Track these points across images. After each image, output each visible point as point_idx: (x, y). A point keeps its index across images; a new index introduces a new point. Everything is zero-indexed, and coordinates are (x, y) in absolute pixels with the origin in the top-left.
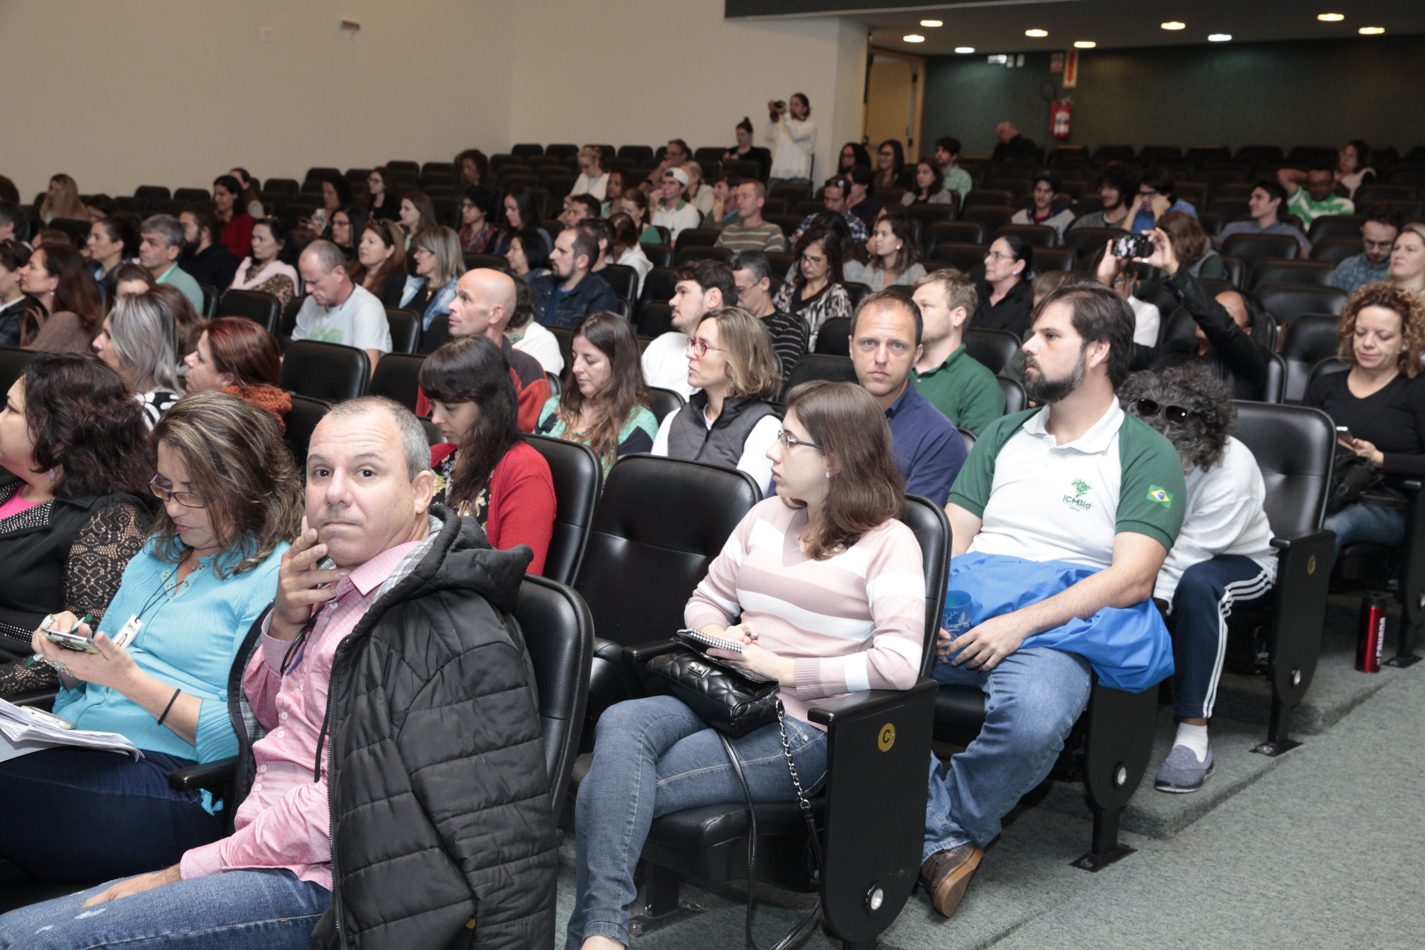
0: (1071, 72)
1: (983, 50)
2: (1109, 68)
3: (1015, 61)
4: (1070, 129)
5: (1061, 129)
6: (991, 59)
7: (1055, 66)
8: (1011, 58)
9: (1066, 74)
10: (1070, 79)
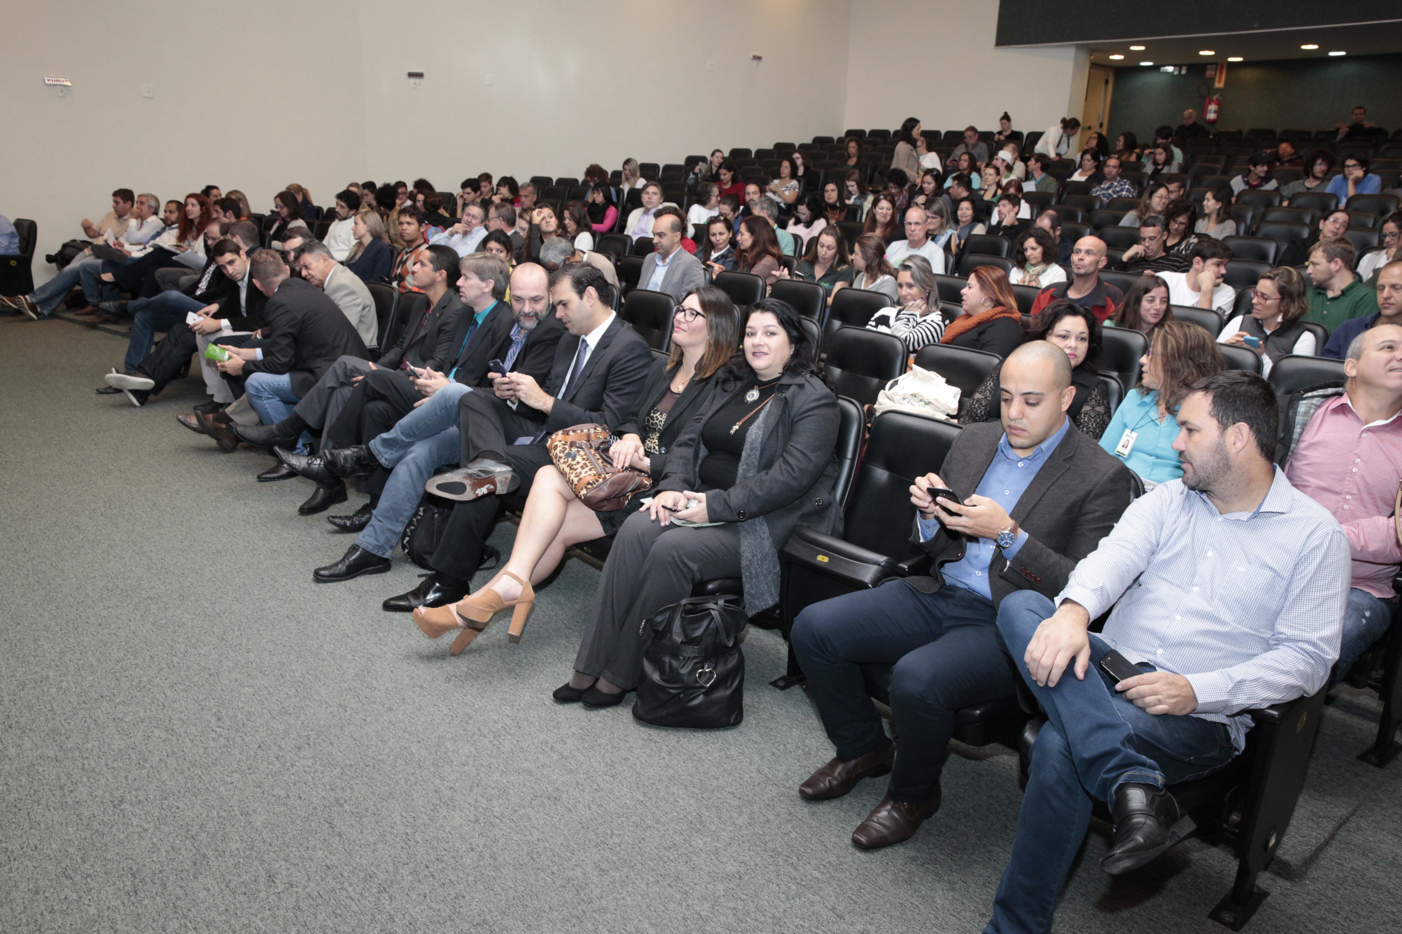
0: (1220, 78)
1: (1158, 63)
2: (1249, 75)
3: (1180, 71)
4: (1218, 117)
5: (1211, 116)
6: (1163, 69)
7: (1209, 73)
8: (1177, 68)
9: (1217, 79)
10: (1219, 82)
